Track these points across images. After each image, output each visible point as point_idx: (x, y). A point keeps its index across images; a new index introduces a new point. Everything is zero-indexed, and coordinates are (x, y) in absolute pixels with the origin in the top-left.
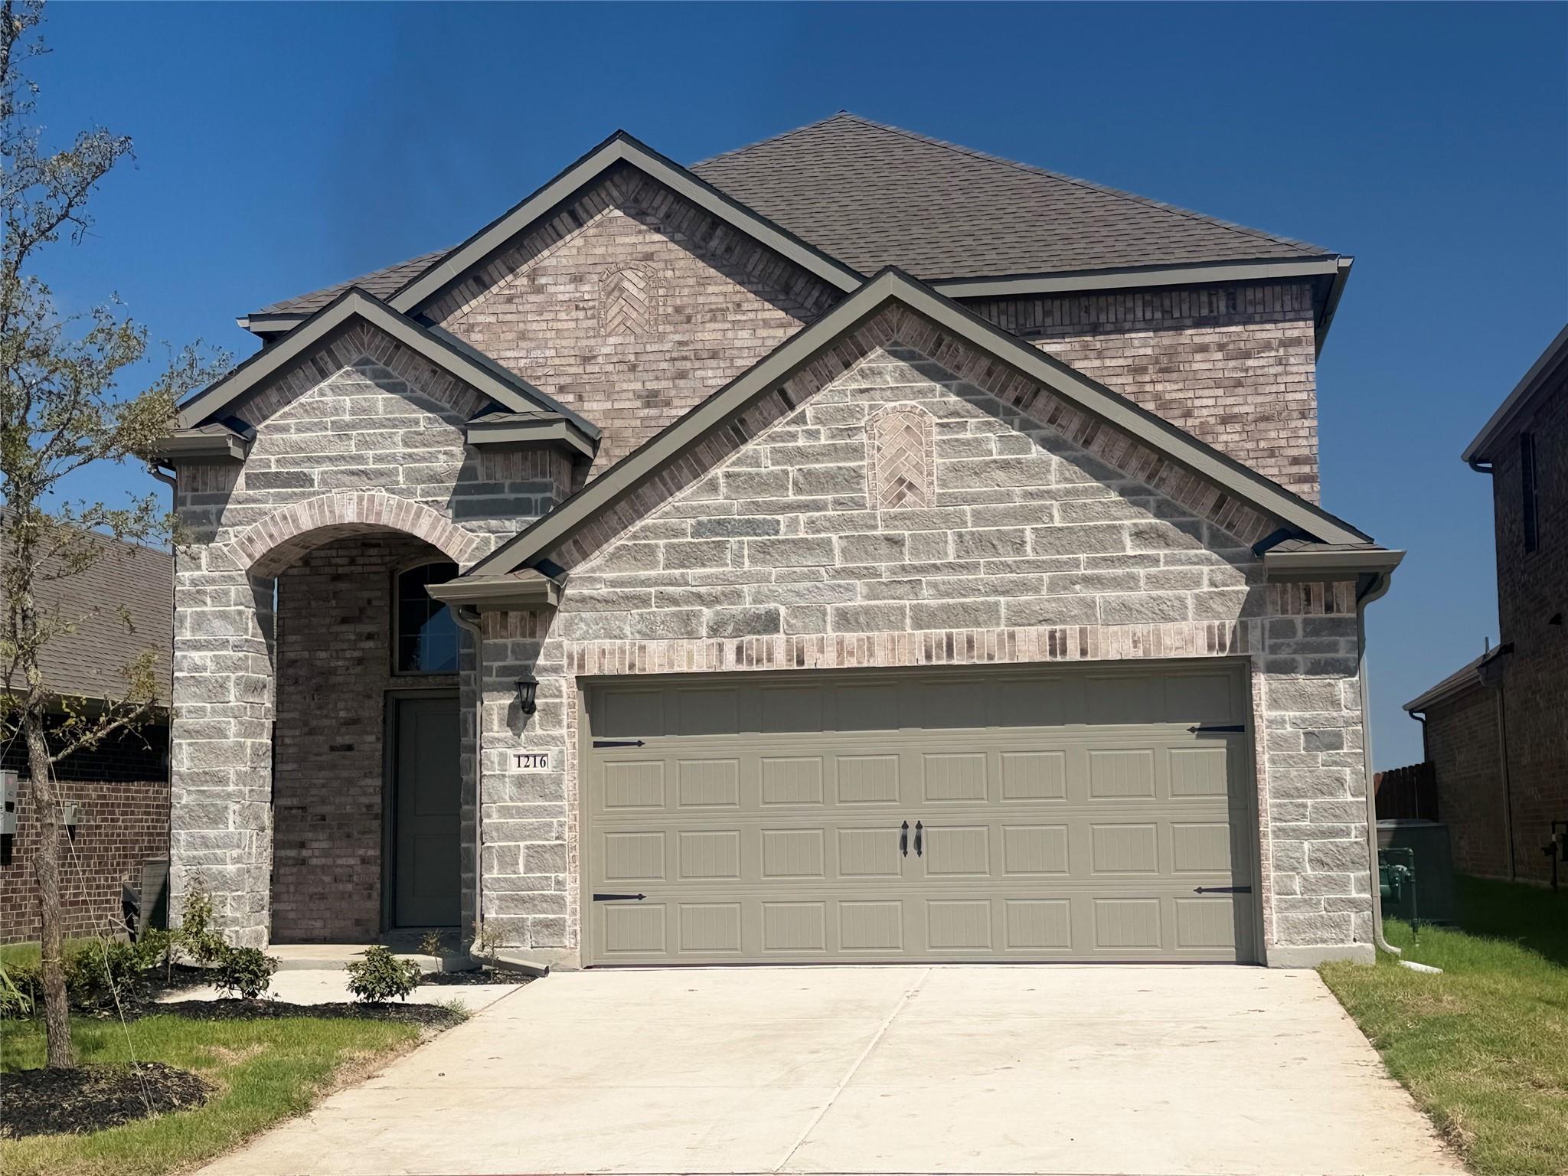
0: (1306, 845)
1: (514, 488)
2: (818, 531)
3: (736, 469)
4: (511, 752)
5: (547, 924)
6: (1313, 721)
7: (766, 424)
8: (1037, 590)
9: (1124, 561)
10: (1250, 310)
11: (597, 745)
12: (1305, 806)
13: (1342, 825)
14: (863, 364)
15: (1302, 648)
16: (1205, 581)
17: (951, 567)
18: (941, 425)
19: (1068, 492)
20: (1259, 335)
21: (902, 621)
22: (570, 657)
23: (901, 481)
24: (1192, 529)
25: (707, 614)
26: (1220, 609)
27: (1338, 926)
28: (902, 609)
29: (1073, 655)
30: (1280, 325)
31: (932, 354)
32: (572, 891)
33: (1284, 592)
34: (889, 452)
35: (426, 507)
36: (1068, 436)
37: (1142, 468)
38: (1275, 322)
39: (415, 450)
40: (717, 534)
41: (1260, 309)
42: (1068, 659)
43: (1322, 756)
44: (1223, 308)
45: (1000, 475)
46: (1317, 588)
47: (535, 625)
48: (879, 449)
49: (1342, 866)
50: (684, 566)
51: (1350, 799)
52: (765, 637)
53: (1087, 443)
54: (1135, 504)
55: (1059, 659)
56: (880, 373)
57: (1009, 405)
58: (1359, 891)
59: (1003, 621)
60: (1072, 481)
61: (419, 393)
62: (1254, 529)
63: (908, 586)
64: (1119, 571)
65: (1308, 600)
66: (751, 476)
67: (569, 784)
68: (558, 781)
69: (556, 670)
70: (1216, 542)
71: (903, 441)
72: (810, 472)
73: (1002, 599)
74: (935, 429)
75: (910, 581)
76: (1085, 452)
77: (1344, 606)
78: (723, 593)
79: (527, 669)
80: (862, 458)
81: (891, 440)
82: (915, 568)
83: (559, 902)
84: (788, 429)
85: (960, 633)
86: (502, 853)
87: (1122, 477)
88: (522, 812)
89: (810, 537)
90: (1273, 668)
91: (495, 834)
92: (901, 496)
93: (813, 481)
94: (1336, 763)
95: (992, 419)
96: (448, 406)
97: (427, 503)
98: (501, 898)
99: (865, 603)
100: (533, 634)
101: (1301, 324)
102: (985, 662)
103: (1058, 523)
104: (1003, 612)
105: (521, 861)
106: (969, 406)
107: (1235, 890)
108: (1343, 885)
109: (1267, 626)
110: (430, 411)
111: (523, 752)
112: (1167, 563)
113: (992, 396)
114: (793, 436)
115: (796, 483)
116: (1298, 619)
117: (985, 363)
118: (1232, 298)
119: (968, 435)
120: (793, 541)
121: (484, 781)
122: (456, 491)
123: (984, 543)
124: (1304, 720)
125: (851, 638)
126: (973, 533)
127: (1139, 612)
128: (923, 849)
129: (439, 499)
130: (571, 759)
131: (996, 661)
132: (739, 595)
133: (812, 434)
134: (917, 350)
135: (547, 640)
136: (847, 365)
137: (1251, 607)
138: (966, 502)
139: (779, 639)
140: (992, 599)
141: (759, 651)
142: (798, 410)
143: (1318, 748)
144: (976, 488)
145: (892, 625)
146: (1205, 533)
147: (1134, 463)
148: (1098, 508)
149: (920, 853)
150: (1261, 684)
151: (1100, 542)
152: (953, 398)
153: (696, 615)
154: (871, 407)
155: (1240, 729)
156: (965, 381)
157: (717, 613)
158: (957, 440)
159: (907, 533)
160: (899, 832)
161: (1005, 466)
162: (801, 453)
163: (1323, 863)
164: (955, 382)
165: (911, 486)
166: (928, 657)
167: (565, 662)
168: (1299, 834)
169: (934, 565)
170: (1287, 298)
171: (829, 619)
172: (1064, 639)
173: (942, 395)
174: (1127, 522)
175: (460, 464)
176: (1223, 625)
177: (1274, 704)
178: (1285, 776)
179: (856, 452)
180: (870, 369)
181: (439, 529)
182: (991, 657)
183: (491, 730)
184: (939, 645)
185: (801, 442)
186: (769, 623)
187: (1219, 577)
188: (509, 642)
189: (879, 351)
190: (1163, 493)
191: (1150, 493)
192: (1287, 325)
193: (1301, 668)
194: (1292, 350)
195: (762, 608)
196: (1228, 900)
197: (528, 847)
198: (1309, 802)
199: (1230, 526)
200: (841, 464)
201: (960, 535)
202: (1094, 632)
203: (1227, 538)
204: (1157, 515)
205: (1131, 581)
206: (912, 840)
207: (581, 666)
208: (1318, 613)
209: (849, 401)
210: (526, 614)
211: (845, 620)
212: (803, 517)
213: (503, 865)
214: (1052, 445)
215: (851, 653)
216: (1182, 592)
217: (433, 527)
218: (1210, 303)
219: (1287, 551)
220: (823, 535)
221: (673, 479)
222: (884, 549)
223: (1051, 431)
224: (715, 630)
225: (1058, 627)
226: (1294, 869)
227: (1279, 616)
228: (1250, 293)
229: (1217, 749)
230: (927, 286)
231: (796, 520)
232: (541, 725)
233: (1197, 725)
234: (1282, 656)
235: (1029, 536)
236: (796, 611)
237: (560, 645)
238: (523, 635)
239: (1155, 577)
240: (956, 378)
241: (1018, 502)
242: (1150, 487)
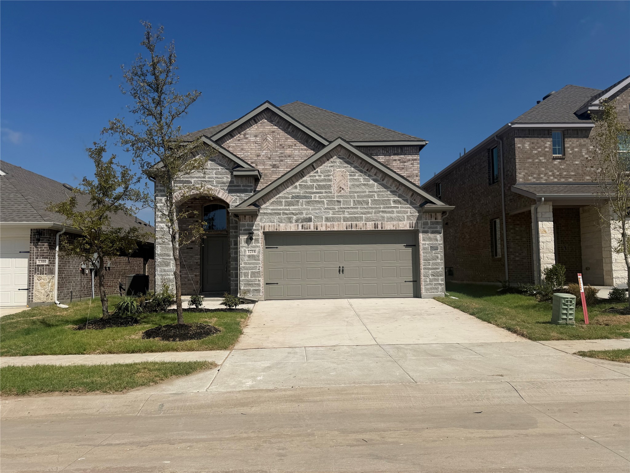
0: (430, 271)
1: (243, 186)
2: (321, 199)
3: (302, 183)
4: (247, 249)
5: (256, 290)
6: (432, 244)
7: (309, 173)
8: (372, 214)
9: (391, 207)
10: (406, 152)
11: (266, 248)
12: (430, 263)
13: (438, 267)
14: (332, 160)
15: (430, 228)
16: (409, 213)
17: (352, 208)
18: (350, 175)
19: (379, 191)
20: (407, 158)
21: (341, 220)
22: (261, 227)
23: (341, 188)
24: (406, 200)
25: (295, 217)
26: (412, 219)
27: (437, 289)
28: (341, 217)
29: (380, 228)
30: (412, 156)
31: (348, 158)
32: (262, 283)
33: (426, 215)
34: (338, 181)
35: (221, 190)
36: (379, 179)
37: (395, 186)
38: (411, 155)
39: (218, 176)
40: (297, 199)
41: (408, 152)
42: (378, 229)
43: (434, 252)
44: (400, 151)
45: (363, 187)
46: (433, 214)
47: (253, 219)
48: (335, 180)
49: (438, 276)
50: (289, 206)
51: (440, 261)
52: (309, 223)
53: (383, 180)
54: (393, 194)
55: (376, 229)
56: (336, 162)
57: (365, 171)
58: (441, 281)
59: (364, 221)
60: (380, 189)
61: (219, 162)
62: (420, 201)
63: (342, 212)
64: (390, 210)
65: (431, 217)
66: (305, 185)
67: (261, 257)
68: (258, 256)
69: (258, 230)
70: (411, 204)
71: (341, 178)
72: (319, 185)
73: (364, 216)
74: (349, 176)
75: (342, 211)
76: (383, 182)
77: (439, 219)
78: (299, 213)
79: (251, 230)
80: (331, 182)
81: (338, 178)
82: (344, 208)
83: (259, 285)
84: (314, 174)
85: (354, 223)
86: (245, 273)
87: (391, 188)
88: (249, 264)
89: (319, 200)
90: (424, 232)
91: (243, 269)
92: (340, 191)
93: (320, 187)
94: (437, 253)
95: (362, 174)
96: (227, 165)
97: (221, 189)
98: (244, 284)
99: (332, 216)
100: (252, 221)
101: (417, 156)
102: (360, 230)
103: (376, 198)
104: (364, 218)
105: (249, 275)
106: (356, 171)
107: (413, 281)
108: (438, 280)
109: (422, 223)
110: (222, 166)
111: (250, 249)
112: (400, 208)
113: (362, 168)
114: (315, 176)
115: (316, 187)
116: (429, 221)
117: (360, 161)
118: (402, 149)
119: (356, 177)
120: (315, 201)
121: (240, 256)
122: (229, 186)
123: (359, 202)
124: (430, 244)
125: (329, 224)
126: (357, 200)
127: (395, 219)
128: (344, 272)
129: (225, 188)
130: (261, 251)
131: (362, 230)
132: (302, 213)
133: (319, 176)
134: (344, 157)
135: (256, 223)
136: (328, 160)
137: (419, 218)
138: (355, 193)
139: (312, 224)
140: (361, 215)
141: (307, 227)
142: (316, 170)
143: (433, 250)
144: (358, 190)
145: (338, 221)
146: (409, 202)
147: (394, 185)
148: (386, 195)
149: (343, 273)
150: (421, 236)
151: (386, 203)
152: (353, 169)
153: (292, 217)
154: (334, 170)
155: (415, 246)
156: (355, 165)
157: (297, 217)
158: (353, 178)
159: (342, 200)
160: (338, 268)
161: (364, 185)
162: (317, 180)
163: (433, 275)
164: (353, 165)
165: (343, 189)
166: (347, 228)
167: (260, 228)
168: (429, 269)
169: (348, 207)
170: (414, 150)
171: (323, 219)
172: (377, 225)
173: (350, 168)
174: (392, 199)
175: (230, 180)
176: (413, 222)
177: (424, 240)
178: (426, 256)
179: (330, 180)
180: (333, 161)
181: (225, 195)
182: (361, 229)
183: (242, 244)
184: (349, 226)
185: (317, 178)
186: (310, 220)
187: (412, 212)
188: (246, 223)
189: (335, 157)
190: (400, 192)
191: (397, 192)
192: (414, 156)
193: (430, 232)
194: (414, 162)
195: (308, 216)
196: (412, 284)
197: (251, 272)
198: (431, 262)
199: (415, 200)
200: (327, 183)
201: (354, 201)
202: (384, 223)
203: (414, 203)
204: (398, 197)
205: (392, 212)
206: (341, 270)
207: (264, 229)
208: (433, 220)
209: (328, 168)
210: (250, 216)
211: (327, 219)
212: (317, 195)
213: (245, 276)
214: (375, 180)
215: (329, 227)
216: (404, 215)
217: (223, 195)
218: (397, 150)
219: (428, 206)
220: (322, 200)
221: (286, 185)
222: (336, 203)
223: (375, 177)
224: (297, 221)
225: (376, 222)
226: (427, 277)
227: (425, 221)
228: (406, 148)
229: (410, 250)
230: (348, 142)
231: (316, 196)
232: (254, 243)
233: (405, 245)
234: (426, 229)
235: (370, 201)
236: (316, 217)
237: (259, 224)
238: (250, 221)
239: (398, 211)
240: (353, 164)
241: (367, 193)
242: (397, 191)
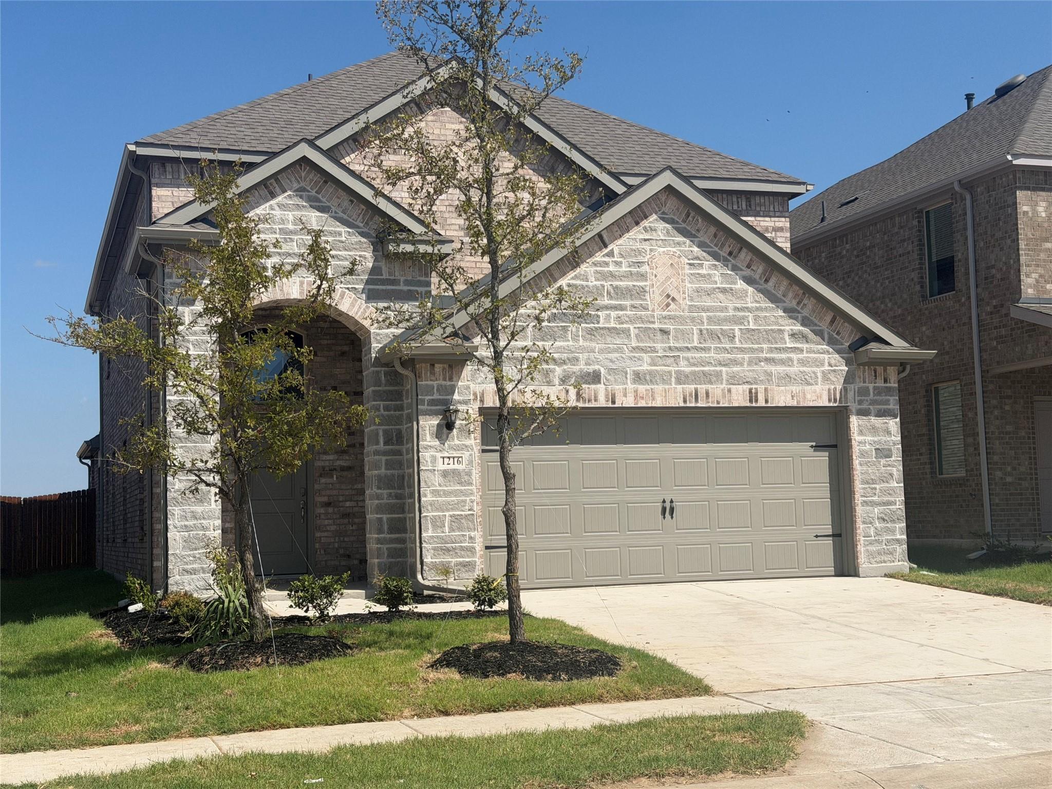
0: (876, 510)
1: (407, 283)
2: (622, 323)
3: (578, 282)
4: (439, 455)
5: (464, 565)
6: (879, 442)
7: (591, 255)
8: (742, 364)
9: (786, 350)
10: (758, 209)
11: (484, 451)
12: (875, 489)
13: (893, 499)
14: (645, 223)
15: (873, 402)
16: (827, 364)
17: (696, 348)
18: (690, 264)
19: (757, 309)
20: (762, 224)
21: (670, 380)
22: (475, 394)
23: (668, 296)
24: (819, 333)
25: (559, 371)
26: (834, 379)
27: (891, 553)
28: (670, 372)
29: (761, 403)
30: (773, 219)
31: (684, 221)
32: (479, 546)
33: (864, 371)
34: (661, 278)
35: (347, 291)
36: (757, 277)
37: (795, 298)
38: (770, 217)
39: (340, 253)
40: (563, 322)
41: (763, 209)
42: (758, 405)
43: (883, 461)
44: (744, 206)
45: (721, 296)
46: (880, 369)
47: (452, 373)
48: (656, 276)
49: (893, 521)
50: (543, 340)
51: (896, 485)
52: (593, 386)
53: (767, 281)
54: (791, 317)
55: (754, 405)
56: (655, 230)
57: (726, 255)
58: (901, 535)
59: (724, 382)
60: (759, 302)
61: (341, 215)
62: (850, 336)
63: (672, 359)
64: (784, 356)
65: (876, 376)
66: (583, 287)
67: (476, 476)
68: (469, 474)
69: (466, 402)
70: (831, 342)
71: (669, 272)
72: (617, 287)
73: (724, 369)
74: (687, 267)
75: (674, 356)
76: (766, 286)
77: (892, 381)
78: (568, 359)
79: (447, 403)
80: (646, 280)
81: (663, 271)
82: (676, 348)
83: (472, 550)
84: (604, 259)
85: (702, 388)
86: (434, 520)
87: (785, 302)
88: (447, 494)
89: (618, 326)
90: (862, 413)
91: (429, 508)
92: (668, 305)
93: (619, 292)
94: (889, 465)
95: (717, 263)
96: (361, 225)
97: (348, 289)
98: (434, 549)
99: (649, 368)
100: (451, 379)
101: (783, 219)
102: (715, 405)
103: (752, 326)
104: (724, 376)
105: (446, 525)
106: (704, 254)
107: (833, 535)
108: (893, 531)
109: (856, 389)
110: (349, 228)
111: (446, 455)
112: (807, 352)
113: (716, 249)
114: (607, 264)
115: (609, 293)
116: (871, 386)
117: (713, 230)
118: (748, 201)
119: (703, 271)
120: (608, 328)
121: (422, 473)
122: (368, 282)
123: (713, 335)
124: (875, 442)
125: (642, 388)
126: (707, 330)
127: (795, 379)
128: (674, 515)
129: (357, 286)
130: (477, 460)
131: (721, 405)
132: (577, 359)
133: (618, 264)
134: (675, 218)
135: (460, 383)
136: (637, 223)
137: (849, 379)
138: (703, 310)
139: (601, 388)
140: (718, 368)
141: (590, 395)
142: (610, 248)
143: (881, 457)
144: (708, 302)
145: (664, 382)
146: (826, 336)
147: (790, 295)
148: (773, 319)
149: (672, 518)
150: (855, 422)
151: (774, 338)
152: (695, 249)
153: (553, 371)
154: (651, 250)
155: (835, 446)
156: (702, 239)
157: (564, 371)
158: (698, 274)
159: (672, 327)
160: (660, 505)
161: (724, 291)
162: (612, 275)
163: (884, 520)
164: (696, 239)
165: (673, 299)
166: (685, 401)
167: (472, 397)
168: (873, 504)
169: (687, 348)
170: (776, 204)
171: (628, 376)
172: (756, 393)
173: (690, 246)
174: (787, 328)
175: (370, 265)
176: (835, 388)
177: (861, 433)
178: (866, 473)
179: (643, 276)
180: (650, 227)
181: (357, 307)
182: (718, 403)
183: (426, 440)
184: (691, 395)
185: (612, 268)
186: (595, 378)
187: (833, 362)
188: (435, 383)
189: (654, 217)
190: (806, 312)
191: (799, 312)
192: (776, 219)
193: (872, 414)
194: (779, 234)
195: (591, 368)
196: (829, 542)
197: (451, 516)
198: (878, 486)
199: (838, 333)
200: (635, 283)
201: (701, 331)
202: (772, 390)
203: (837, 340)
204: (802, 325)
205: (788, 362)
206: (668, 510)
207: (482, 401)
208: (880, 383)
209: (638, 245)
210: (446, 366)
211: (639, 377)
212: (613, 314)
213: (435, 527)
214: (749, 281)
215: (642, 398)
216: (815, 369)
217: (353, 305)
218: (738, 202)
219: (874, 347)
220: (625, 326)
221: (536, 285)
222: (659, 336)
223: (748, 272)
224: (563, 381)
225: (754, 386)
226: (871, 523)
227: (862, 384)
228: (757, 198)
229: (823, 457)
230: (687, 180)
231: (609, 316)
232: (458, 438)
233: (814, 444)
234: (864, 406)
235: (737, 333)
236: (610, 371)
237: (468, 387)
238: (445, 379)
239: (802, 360)
240: (697, 237)
241: (731, 313)
242: (799, 309)
